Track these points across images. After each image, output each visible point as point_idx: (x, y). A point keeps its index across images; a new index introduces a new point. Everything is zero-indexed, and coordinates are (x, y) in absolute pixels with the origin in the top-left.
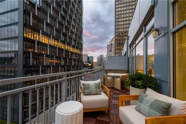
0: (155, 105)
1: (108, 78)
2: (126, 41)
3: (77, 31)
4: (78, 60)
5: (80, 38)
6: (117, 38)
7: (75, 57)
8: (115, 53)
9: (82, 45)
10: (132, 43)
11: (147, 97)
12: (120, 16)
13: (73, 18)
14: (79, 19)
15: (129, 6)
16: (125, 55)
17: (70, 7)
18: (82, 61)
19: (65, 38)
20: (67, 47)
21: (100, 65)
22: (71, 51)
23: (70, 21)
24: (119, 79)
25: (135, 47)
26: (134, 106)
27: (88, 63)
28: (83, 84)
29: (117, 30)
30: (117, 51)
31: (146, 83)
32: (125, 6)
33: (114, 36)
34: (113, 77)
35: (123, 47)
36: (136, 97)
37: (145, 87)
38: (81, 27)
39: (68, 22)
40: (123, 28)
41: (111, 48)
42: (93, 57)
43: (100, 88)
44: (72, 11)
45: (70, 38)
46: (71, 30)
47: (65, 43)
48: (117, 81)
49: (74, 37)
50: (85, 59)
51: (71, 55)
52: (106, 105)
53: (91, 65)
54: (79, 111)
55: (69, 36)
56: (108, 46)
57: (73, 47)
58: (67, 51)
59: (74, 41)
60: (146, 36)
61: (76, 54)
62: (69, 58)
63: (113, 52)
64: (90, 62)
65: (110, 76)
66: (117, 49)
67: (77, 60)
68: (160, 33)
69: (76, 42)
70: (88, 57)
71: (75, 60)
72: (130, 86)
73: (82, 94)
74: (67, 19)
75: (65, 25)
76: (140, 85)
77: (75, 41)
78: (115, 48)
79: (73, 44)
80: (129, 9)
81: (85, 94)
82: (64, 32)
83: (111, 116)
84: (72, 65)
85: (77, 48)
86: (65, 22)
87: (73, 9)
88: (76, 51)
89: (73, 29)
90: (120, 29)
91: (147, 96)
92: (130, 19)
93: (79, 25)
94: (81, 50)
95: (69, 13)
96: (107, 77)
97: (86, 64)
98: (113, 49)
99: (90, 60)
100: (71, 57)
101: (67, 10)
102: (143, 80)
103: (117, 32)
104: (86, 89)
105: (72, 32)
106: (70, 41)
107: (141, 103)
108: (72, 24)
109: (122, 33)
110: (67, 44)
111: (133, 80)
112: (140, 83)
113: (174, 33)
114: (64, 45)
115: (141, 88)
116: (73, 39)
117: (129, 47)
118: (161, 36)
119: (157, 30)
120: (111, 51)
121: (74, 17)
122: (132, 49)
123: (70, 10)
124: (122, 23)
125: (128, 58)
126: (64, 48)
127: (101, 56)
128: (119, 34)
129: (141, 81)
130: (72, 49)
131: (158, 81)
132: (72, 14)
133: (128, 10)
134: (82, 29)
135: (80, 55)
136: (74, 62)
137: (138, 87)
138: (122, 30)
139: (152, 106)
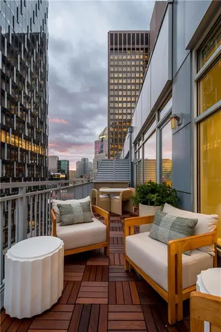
0: (177, 225)
1: (101, 196)
2: (128, 134)
3: (36, 108)
4: (39, 168)
5: (43, 123)
6: (112, 129)
7: (31, 160)
8: (109, 156)
9: (45, 137)
10: (139, 139)
11: (167, 216)
12: (116, 93)
13: (28, 82)
14: (40, 86)
15: (131, 78)
16: (127, 157)
17: (21, 58)
18: (46, 168)
19: (9, 119)
20: (13, 139)
21: (82, 177)
22: (21, 149)
23: (20, 86)
24: (118, 197)
25: (143, 144)
26: (148, 233)
27: (58, 172)
28: (59, 206)
29: (112, 117)
30: (111, 153)
31: (163, 197)
32: (125, 78)
33: (107, 126)
34: (109, 194)
35: (122, 145)
36: (150, 220)
37: (161, 203)
38: (45, 103)
39: (15, 87)
40: (122, 114)
41: (102, 147)
42: (68, 161)
43: (90, 211)
44: (24, 67)
45: (21, 121)
46: (21, 105)
47: (8, 131)
48: (116, 200)
49: (28, 120)
50: (52, 166)
51: (22, 157)
52: (103, 238)
53: (64, 176)
54: (57, 251)
55: (17, 117)
56: (96, 142)
57: (27, 139)
58: (12, 148)
59: (29, 127)
60: (160, 127)
61: (33, 154)
62: (17, 162)
63: (104, 154)
64: (63, 172)
65: (103, 193)
66: (112, 149)
67: (37, 166)
68: (180, 122)
69: (33, 129)
70: (58, 161)
71: (31, 166)
72: (140, 204)
73: (58, 225)
74: (13, 81)
75: (8, 94)
76: (154, 200)
77: (31, 127)
78: (109, 147)
79: (27, 135)
80: (131, 84)
81: (64, 224)
82: (6, 107)
83: (111, 257)
84: (24, 175)
85: (37, 143)
86: (7, 87)
87: (27, 64)
88: (34, 148)
89: (27, 105)
90: (116, 114)
91: (166, 214)
92: (133, 100)
93: (39, 97)
94: (44, 147)
95: (17, 71)
96: (98, 195)
97: (54, 175)
98: (106, 148)
99: (63, 167)
100: (22, 159)
101: (12, 62)
102: (158, 192)
103: (111, 120)
104: (66, 214)
105: (24, 110)
106: (21, 127)
107: (159, 225)
108: (25, 93)
109: (119, 123)
110: (13, 133)
111: (145, 194)
112: (154, 197)
113: (198, 123)
114: (6, 134)
115: (157, 205)
116: (28, 123)
117: (133, 145)
118: (182, 126)
119: (177, 118)
120: (102, 152)
121: (28, 79)
122: (138, 148)
123: (20, 64)
124: (120, 105)
125: (132, 163)
126: (6, 140)
127: (84, 160)
128: (116, 123)
129: (156, 195)
130: (24, 144)
131: (178, 194)
132: (24, 72)
133: (129, 84)
134: (46, 105)
135: (43, 157)
136: (29, 170)
137: (152, 204)
138: (120, 117)
139: (173, 226)
